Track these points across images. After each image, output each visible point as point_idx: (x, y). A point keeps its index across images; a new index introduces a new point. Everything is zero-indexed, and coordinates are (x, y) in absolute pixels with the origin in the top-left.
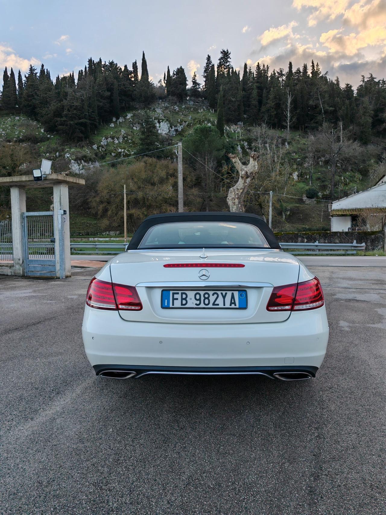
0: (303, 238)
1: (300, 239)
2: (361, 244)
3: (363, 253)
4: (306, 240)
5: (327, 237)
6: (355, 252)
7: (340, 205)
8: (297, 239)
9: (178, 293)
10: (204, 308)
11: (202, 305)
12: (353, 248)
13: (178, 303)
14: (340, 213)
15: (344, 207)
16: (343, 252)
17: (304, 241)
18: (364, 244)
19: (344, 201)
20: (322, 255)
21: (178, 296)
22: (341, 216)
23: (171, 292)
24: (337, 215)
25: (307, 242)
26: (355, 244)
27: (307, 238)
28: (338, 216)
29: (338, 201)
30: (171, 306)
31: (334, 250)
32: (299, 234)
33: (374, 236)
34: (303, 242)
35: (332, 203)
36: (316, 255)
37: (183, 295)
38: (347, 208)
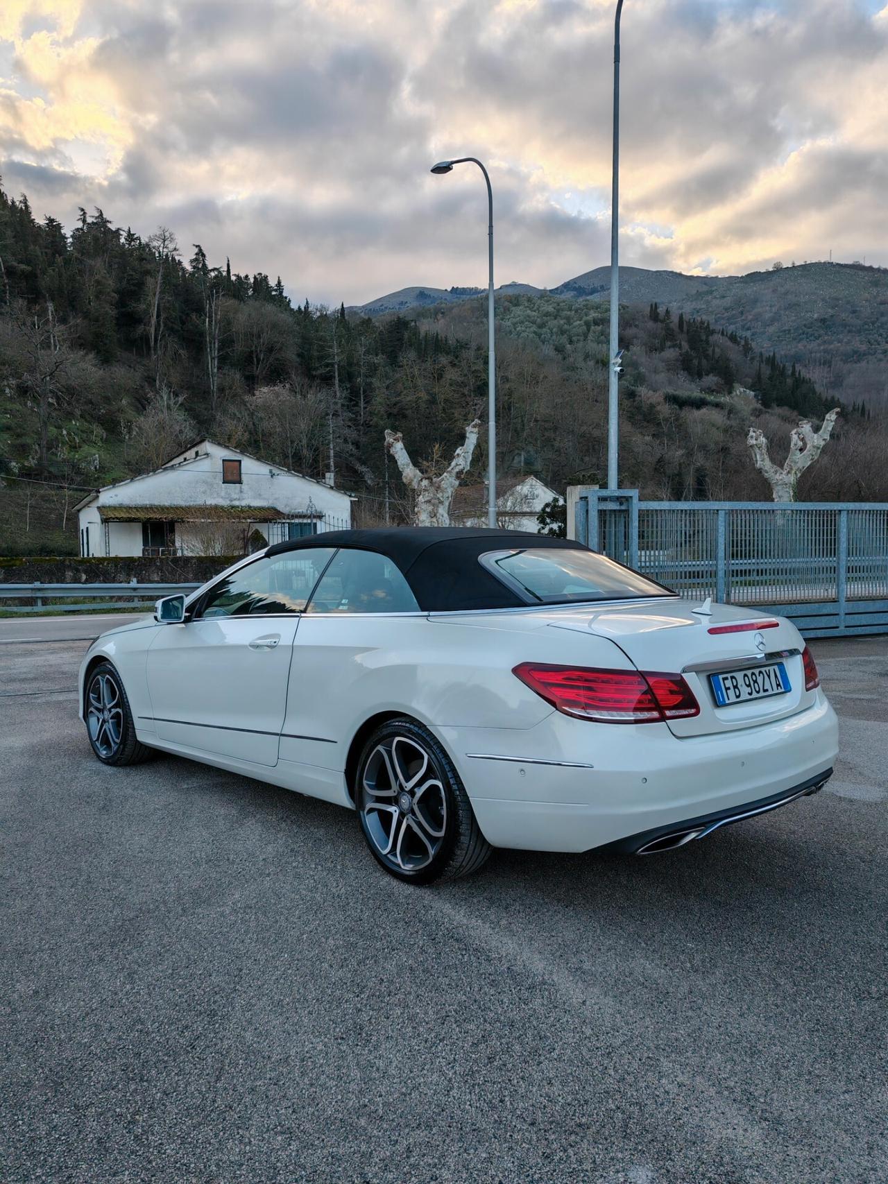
0: (78, 570)
1: (69, 574)
4: (84, 577)
5: (133, 569)
7: (116, 496)
8: (63, 574)
9: (727, 678)
10: (756, 699)
11: (755, 695)
13: (733, 699)
14: (125, 515)
15: (126, 502)
17: (80, 578)
19: (124, 487)
21: (728, 683)
22: (126, 521)
23: (721, 677)
24: (117, 518)
25: (86, 582)
28: (122, 520)
29: (111, 486)
30: (727, 702)
32: (67, 563)
34: (76, 580)
35: (99, 492)
36: (134, 610)
37: (734, 680)
38: (133, 504)
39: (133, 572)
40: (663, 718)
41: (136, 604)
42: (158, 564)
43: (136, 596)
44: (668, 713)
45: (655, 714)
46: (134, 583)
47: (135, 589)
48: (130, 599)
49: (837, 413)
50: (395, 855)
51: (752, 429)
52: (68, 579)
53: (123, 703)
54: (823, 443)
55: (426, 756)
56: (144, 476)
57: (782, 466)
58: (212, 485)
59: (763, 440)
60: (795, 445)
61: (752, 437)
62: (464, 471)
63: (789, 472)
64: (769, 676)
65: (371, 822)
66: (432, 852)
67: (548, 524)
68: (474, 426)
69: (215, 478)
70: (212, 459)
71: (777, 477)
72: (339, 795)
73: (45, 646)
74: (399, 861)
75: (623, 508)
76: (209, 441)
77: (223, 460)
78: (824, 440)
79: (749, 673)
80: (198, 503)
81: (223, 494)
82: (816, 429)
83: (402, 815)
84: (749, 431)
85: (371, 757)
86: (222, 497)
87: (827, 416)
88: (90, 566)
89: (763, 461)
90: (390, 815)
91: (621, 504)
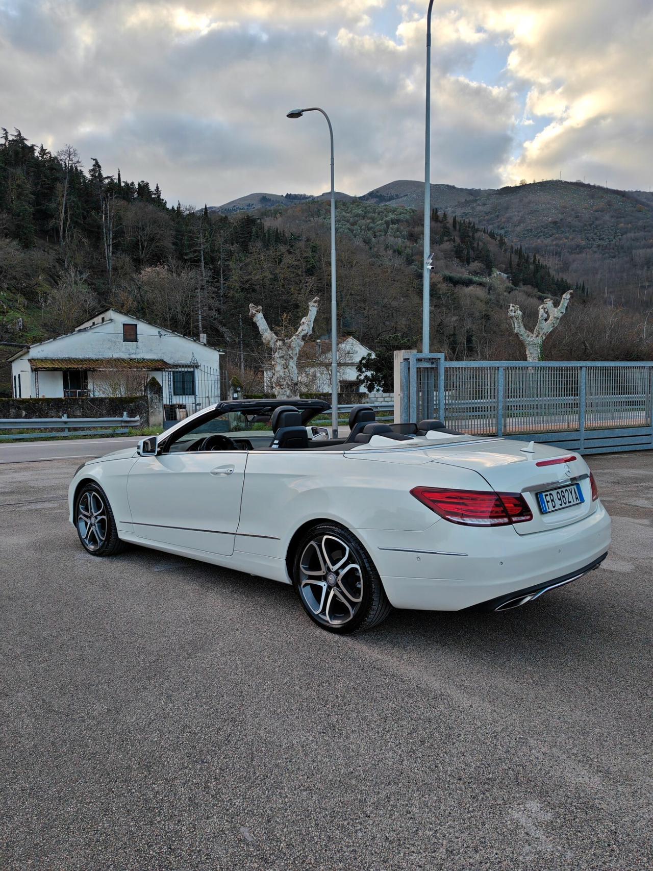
0: (19, 408)
1: (12, 411)
2: (134, 417)
3: (139, 432)
4: (24, 413)
5: (61, 407)
6: (126, 430)
7: (43, 351)
8: (9, 411)
9: (547, 495)
10: (564, 508)
12: (123, 424)
13: (551, 509)
15: (51, 355)
16: (110, 431)
17: (21, 414)
18: (137, 418)
19: (49, 344)
20: (77, 438)
22: (51, 371)
23: (544, 494)
24: (44, 368)
25: (26, 417)
26: (125, 417)
27: (25, 410)
28: (48, 369)
29: (39, 344)
30: (548, 511)
31: (89, 429)
33: (133, 404)
34: (18, 415)
35: (30, 348)
36: (65, 438)
37: (551, 496)
38: (55, 356)
39: (61, 409)
40: (511, 522)
41: (66, 433)
42: (80, 403)
43: (66, 428)
44: (514, 519)
45: (506, 520)
46: (65, 418)
47: (66, 423)
48: (62, 430)
49: (571, 294)
50: (325, 614)
51: (511, 305)
52: (12, 415)
53: (108, 511)
54: (561, 315)
55: (348, 549)
56: (64, 336)
57: (532, 331)
58: (115, 343)
59: (519, 313)
60: (542, 316)
61: (512, 310)
62: (308, 335)
63: (537, 336)
64: (571, 493)
65: (307, 593)
66: (352, 612)
67: (363, 372)
68: (315, 302)
69: (117, 338)
70: (115, 323)
71: (529, 339)
72: (281, 575)
73: (8, 466)
74: (328, 618)
75: (434, 366)
76: (112, 310)
77: (124, 325)
78: (562, 313)
79: (560, 491)
80: (104, 356)
81: (123, 349)
82: (556, 304)
83: (329, 588)
84: (509, 306)
85: (305, 550)
86: (123, 352)
87: (564, 296)
88: (28, 405)
89: (519, 328)
90: (321, 588)
91: (432, 363)
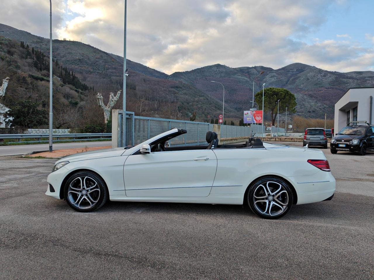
49: (121, 92)
50: (268, 213)
51: (98, 93)
54: (117, 100)
55: (281, 185)
57: (106, 106)
59: (102, 97)
60: (111, 99)
61: (99, 96)
62: (3, 96)
63: (109, 107)
66: (283, 209)
68: (7, 79)
71: (106, 108)
74: (270, 214)
75: (130, 117)
78: (117, 99)
82: (115, 96)
83: (270, 202)
84: (97, 94)
87: (118, 92)
89: (101, 103)
90: (265, 203)
